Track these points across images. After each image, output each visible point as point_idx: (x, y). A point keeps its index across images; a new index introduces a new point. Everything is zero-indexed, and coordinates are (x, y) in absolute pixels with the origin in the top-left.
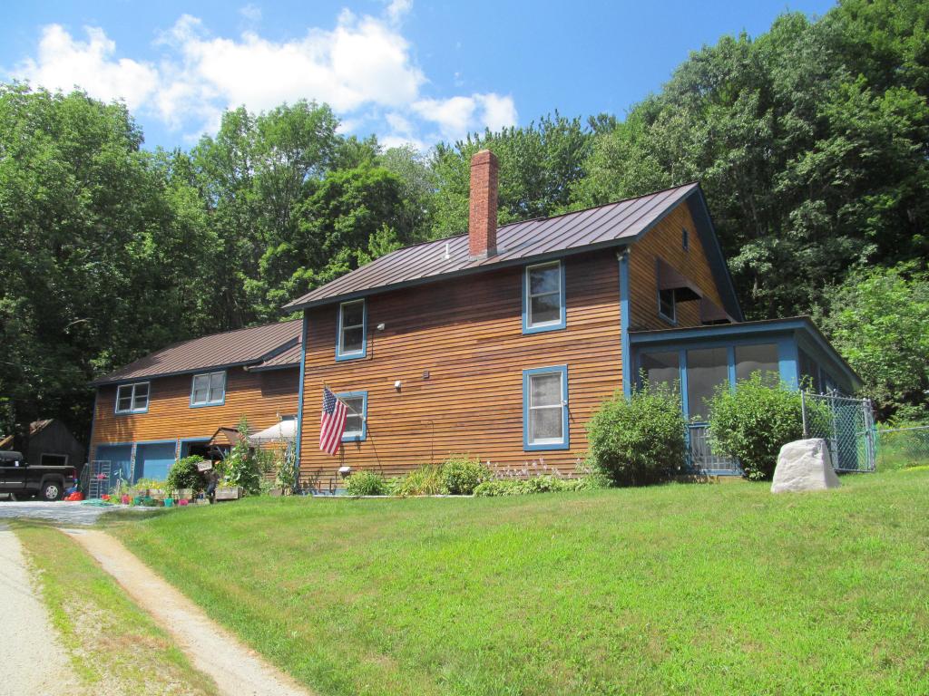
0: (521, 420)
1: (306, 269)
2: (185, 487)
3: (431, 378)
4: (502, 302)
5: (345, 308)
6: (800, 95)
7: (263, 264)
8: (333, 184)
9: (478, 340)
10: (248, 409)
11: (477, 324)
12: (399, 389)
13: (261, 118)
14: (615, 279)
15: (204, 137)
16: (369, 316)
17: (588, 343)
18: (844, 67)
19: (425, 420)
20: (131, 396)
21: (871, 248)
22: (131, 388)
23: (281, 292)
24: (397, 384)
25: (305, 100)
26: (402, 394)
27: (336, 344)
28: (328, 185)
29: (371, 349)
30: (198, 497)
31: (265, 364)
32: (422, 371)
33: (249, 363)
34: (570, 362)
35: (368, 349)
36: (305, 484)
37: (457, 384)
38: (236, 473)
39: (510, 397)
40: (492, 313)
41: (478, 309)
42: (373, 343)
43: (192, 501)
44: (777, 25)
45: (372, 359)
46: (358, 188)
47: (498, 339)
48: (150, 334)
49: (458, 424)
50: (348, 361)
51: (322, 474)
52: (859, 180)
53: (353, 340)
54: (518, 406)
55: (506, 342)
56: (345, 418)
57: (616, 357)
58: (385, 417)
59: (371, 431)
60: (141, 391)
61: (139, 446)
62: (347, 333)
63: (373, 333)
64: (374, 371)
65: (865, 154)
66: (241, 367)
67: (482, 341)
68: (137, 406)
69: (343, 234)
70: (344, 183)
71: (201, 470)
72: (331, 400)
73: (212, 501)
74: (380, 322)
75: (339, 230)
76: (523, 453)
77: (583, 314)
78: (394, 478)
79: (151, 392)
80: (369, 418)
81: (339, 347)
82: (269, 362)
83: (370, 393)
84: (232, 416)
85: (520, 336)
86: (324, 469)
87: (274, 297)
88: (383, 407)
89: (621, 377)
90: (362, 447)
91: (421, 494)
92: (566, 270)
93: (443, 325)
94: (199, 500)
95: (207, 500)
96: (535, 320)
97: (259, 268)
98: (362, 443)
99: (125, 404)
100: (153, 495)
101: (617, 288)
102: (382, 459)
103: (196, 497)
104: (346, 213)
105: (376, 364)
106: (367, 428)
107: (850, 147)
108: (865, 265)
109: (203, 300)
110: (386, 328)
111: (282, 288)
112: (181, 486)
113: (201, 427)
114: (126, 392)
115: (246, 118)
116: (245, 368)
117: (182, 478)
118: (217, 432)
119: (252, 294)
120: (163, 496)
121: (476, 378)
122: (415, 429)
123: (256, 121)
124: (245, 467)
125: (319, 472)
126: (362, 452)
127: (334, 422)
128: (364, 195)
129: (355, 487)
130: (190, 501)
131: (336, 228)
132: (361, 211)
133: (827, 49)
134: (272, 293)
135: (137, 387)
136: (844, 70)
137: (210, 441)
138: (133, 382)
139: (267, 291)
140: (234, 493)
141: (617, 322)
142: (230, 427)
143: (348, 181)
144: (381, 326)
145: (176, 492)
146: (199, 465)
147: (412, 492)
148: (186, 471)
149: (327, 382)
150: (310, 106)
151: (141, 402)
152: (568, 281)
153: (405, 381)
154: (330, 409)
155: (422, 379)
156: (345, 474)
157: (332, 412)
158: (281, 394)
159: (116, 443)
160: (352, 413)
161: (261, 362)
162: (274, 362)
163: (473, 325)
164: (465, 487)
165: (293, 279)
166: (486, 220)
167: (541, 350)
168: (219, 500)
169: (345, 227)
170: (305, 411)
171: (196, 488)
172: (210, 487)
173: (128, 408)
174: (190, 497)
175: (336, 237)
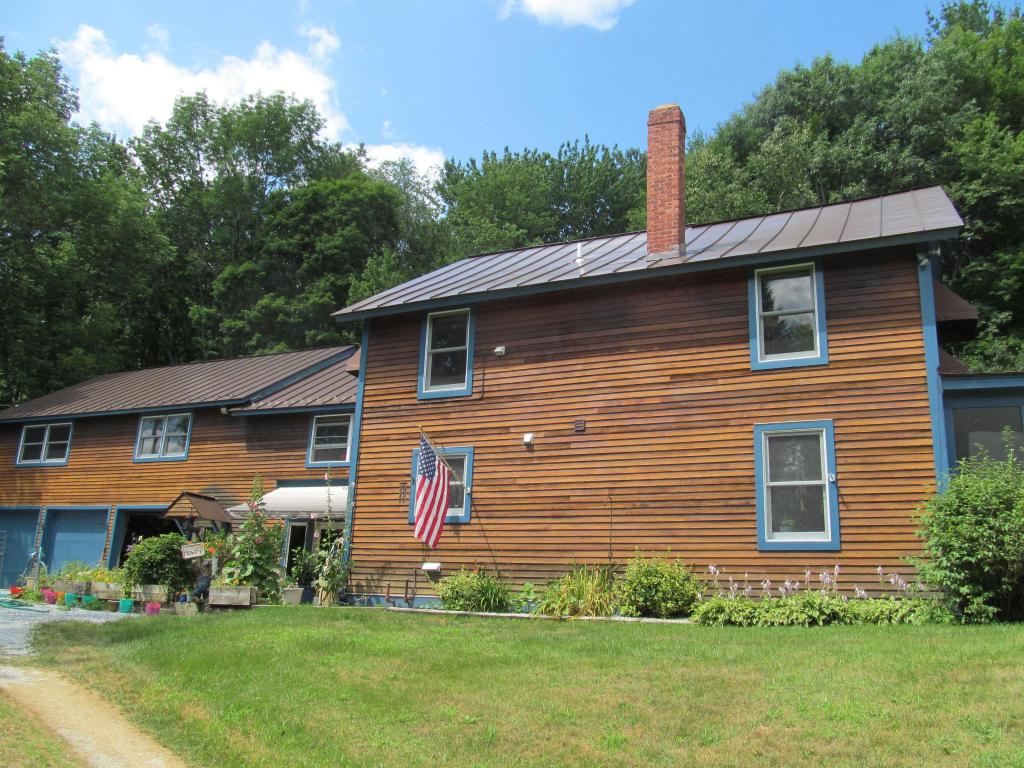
0: (752, 502)
1: (274, 298)
2: (155, 582)
3: (587, 432)
4: (713, 321)
5: (435, 320)
6: (922, 129)
7: (218, 286)
8: (316, 194)
9: (672, 376)
10: (222, 468)
11: (669, 352)
12: (530, 446)
13: (224, 109)
14: (911, 294)
15: (150, 122)
16: (477, 335)
17: (868, 386)
18: (974, 101)
19: (576, 495)
20: (42, 440)
21: (1004, 316)
22: (44, 429)
23: (240, 324)
24: (528, 438)
25: (282, 92)
26: (536, 454)
27: (418, 373)
28: (310, 195)
29: (480, 383)
30: (176, 599)
31: (254, 406)
32: (573, 419)
33: (231, 404)
34: (838, 416)
35: (475, 384)
36: (359, 586)
37: (633, 443)
38: (244, 564)
39: (731, 466)
40: (696, 337)
41: (671, 330)
42: (484, 374)
43: (167, 604)
44: (874, 53)
45: (483, 399)
46: (348, 201)
47: (708, 376)
48: (67, 360)
49: (638, 504)
50: (442, 400)
51: (390, 571)
52: (991, 234)
53: (448, 369)
54: (747, 480)
55: (720, 381)
56: (449, 487)
57: (920, 411)
58: (504, 488)
59: (479, 508)
60: (59, 434)
61: (50, 512)
62: (437, 360)
63: (484, 358)
64: (485, 417)
65: (1006, 202)
66: (218, 408)
67: (677, 379)
68: (50, 456)
69: (326, 258)
70: (329, 194)
71: (186, 556)
72: (430, 457)
73: (201, 606)
74: (499, 343)
75: (321, 252)
76: (757, 554)
77: (859, 345)
78: (529, 585)
79: (74, 437)
80: (475, 489)
81: (425, 378)
82: (261, 403)
83: (477, 451)
84: (198, 478)
85: (746, 372)
86: (393, 565)
87: (229, 329)
88: (501, 473)
89: (929, 442)
90: (462, 534)
91: (588, 614)
92: (826, 278)
93: (610, 351)
94: (178, 605)
95: (194, 605)
96: (768, 351)
97: (212, 290)
98: (463, 527)
99: (32, 452)
100: (97, 592)
101: (917, 305)
102: (499, 554)
103: (172, 599)
104: (331, 231)
105: (489, 406)
106: (473, 505)
107: (986, 193)
108: (995, 335)
109: (132, 327)
110: (506, 353)
111: (242, 318)
112: (148, 580)
113: (148, 491)
114: (35, 435)
115: (206, 105)
116: (224, 410)
117: (152, 567)
118: (179, 499)
119: (198, 323)
120: (117, 593)
121: (667, 434)
122: (559, 508)
123: (218, 113)
124: (258, 555)
125: (384, 569)
126: (462, 540)
127: (435, 493)
128: (355, 212)
129: (458, 596)
130: (163, 605)
131: (317, 248)
132: (351, 230)
133: (955, 79)
134: (227, 324)
135: (52, 429)
136: (974, 105)
137: (166, 511)
138: (48, 422)
139: (220, 320)
140: (244, 597)
141: (920, 358)
142: (196, 492)
143: (333, 192)
144: (499, 349)
145: (139, 589)
146: (184, 549)
147: (575, 611)
148: (160, 557)
149: (425, 429)
150: (288, 101)
151: (57, 451)
152: (829, 292)
153: (542, 435)
154: (429, 473)
155: (573, 432)
156: (435, 576)
157: (432, 476)
158: (277, 450)
159: (14, 506)
160: (455, 480)
161: (248, 403)
162: (268, 404)
163: (662, 353)
164: (670, 605)
165: (258, 307)
166: (677, 202)
167: (785, 395)
168: (214, 607)
169: (330, 248)
170: (361, 474)
171: (174, 584)
172: (200, 583)
173: (38, 457)
174: (164, 599)
175: (317, 260)
